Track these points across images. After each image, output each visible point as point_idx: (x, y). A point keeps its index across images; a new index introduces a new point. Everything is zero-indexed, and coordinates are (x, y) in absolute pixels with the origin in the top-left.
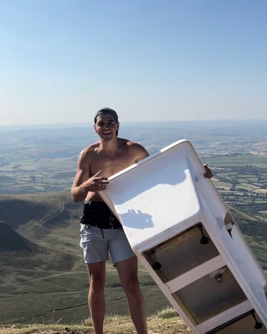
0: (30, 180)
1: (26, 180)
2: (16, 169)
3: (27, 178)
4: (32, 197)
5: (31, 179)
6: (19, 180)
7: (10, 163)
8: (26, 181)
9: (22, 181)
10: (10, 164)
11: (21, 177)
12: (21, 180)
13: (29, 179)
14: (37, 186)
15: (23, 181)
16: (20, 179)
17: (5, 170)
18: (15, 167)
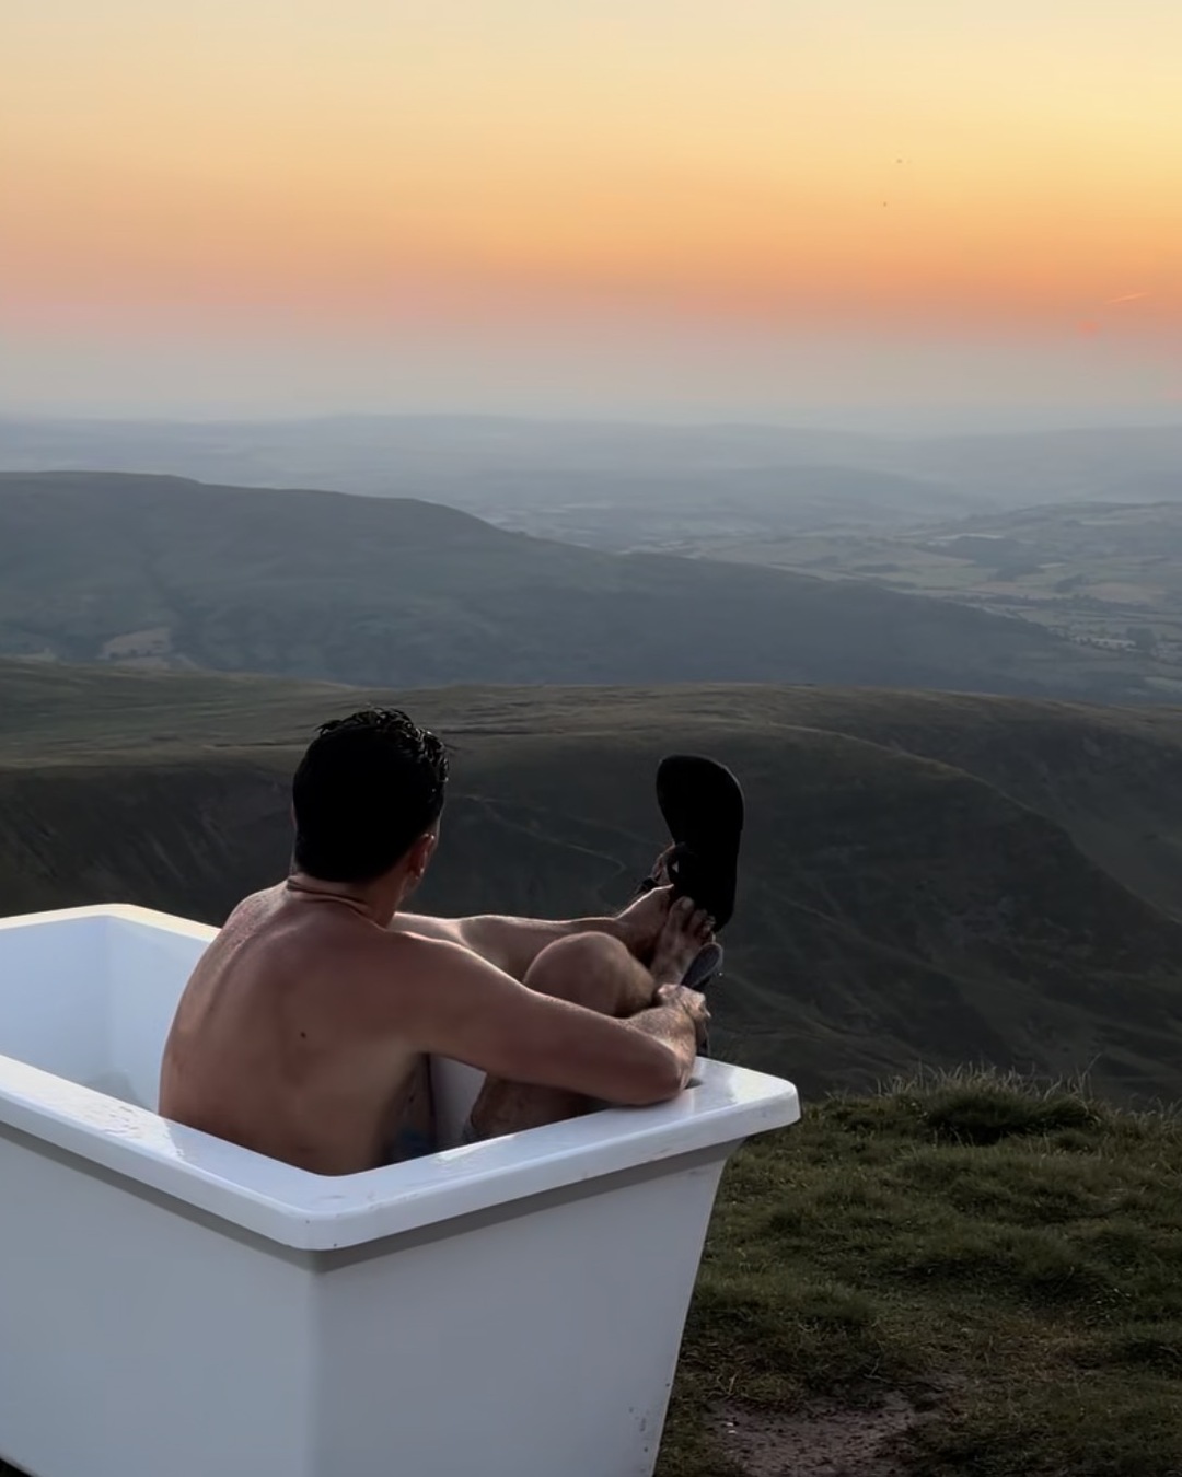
0: (1130, 646)
1: (1113, 643)
2: (1069, 596)
3: (1116, 636)
4: (1151, 721)
5: (1133, 643)
6: (1082, 641)
7: (1043, 566)
8: (1110, 650)
9: (1096, 646)
10: (1042, 571)
11: (1091, 632)
12: (1089, 640)
13: (1125, 643)
14: (1159, 675)
15: (1100, 648)
16: (1085, 639)
17: (1022, 596)
18: (1063, 587)
